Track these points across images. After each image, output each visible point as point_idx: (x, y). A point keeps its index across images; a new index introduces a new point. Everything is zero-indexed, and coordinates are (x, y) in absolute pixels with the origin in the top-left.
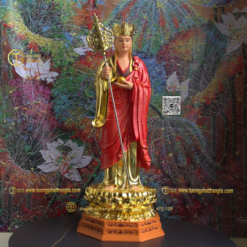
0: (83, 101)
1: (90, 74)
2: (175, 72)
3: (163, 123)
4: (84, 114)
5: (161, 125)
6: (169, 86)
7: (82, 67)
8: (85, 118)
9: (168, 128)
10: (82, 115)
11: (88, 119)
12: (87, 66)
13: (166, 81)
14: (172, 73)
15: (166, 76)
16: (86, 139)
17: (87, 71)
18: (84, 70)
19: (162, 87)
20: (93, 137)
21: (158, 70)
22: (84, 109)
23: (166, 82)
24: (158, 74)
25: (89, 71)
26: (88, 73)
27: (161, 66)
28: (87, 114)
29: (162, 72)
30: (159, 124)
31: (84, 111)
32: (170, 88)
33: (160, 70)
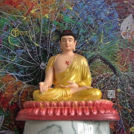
0: (5, 52)
1: (16, 16)
2: (131, 15)
3: (119, 81)
4: (5, 69)
5: (116, 84)
6: (124, 31)
7: (6, 8)
8: (6, 76)
9: (126, 89)
10: (2, 71)
11: (10, 77)
12: (13, 7)
13: (119, 25)
14: (127, 16)
15: (118, 19)
16: (7, 105)
17: (13, 13)
18: (9, 11)
19: (115, 33)
20: (16, 103)
21: (108, 12)
22: (5, 62)
23: (120, 27)
24: (108, 16)
25: (15, 12)
26: (14, 14)
27: (112, 7)
28: (9, 69)
29: (113, 14)
30: (113, 83)
31: (6, 64)
32: (125, 34)
33: (110, 12)
